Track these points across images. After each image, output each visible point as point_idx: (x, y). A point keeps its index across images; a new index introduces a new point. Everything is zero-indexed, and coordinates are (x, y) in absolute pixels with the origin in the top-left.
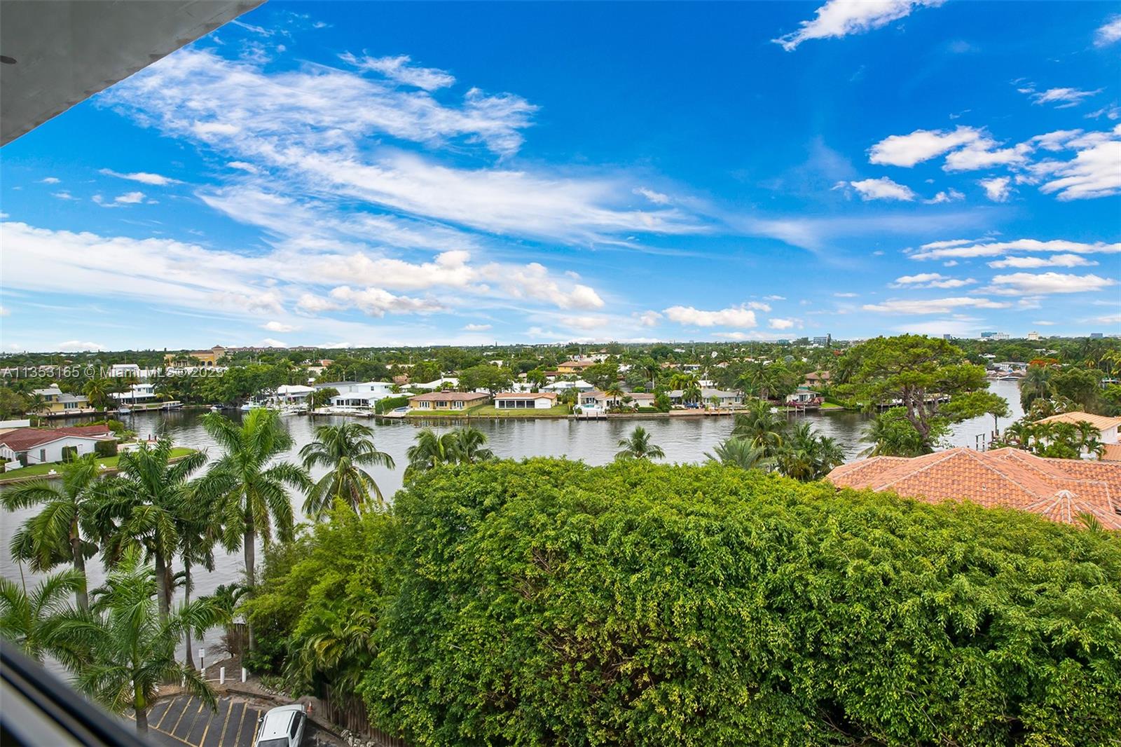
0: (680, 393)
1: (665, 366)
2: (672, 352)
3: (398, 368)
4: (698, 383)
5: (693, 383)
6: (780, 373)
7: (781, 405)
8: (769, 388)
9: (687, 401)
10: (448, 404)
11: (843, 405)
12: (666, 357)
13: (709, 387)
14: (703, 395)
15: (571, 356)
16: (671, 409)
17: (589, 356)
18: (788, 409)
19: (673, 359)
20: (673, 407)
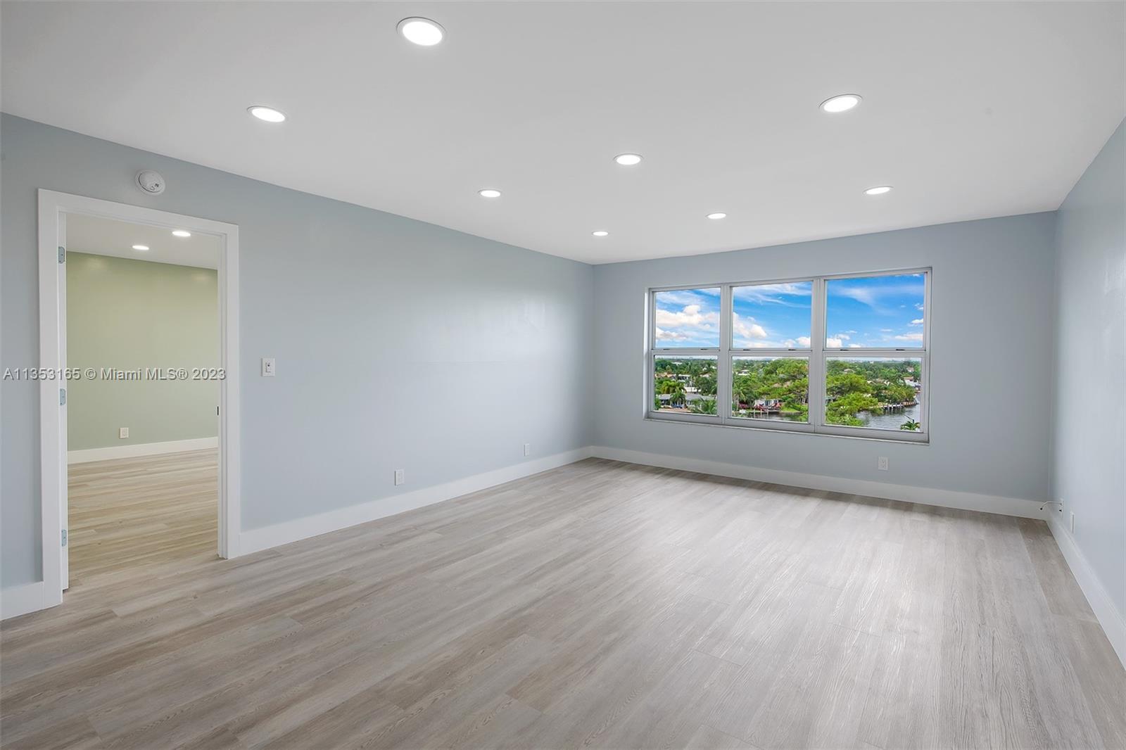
0: (668, 397)
1: (663, 376)
2: (670, 364)
4: (684, 389)
5: (680, 389)
6: (749, 383)
7: (749, 408)
8: (739, 393)
9: (674, 403)
12: (665, 368)
13: (695, 393)
14: (686, 399)
16: (660, 407)
18: (754, 411)
19: (670, 370)
20: (662, 406)
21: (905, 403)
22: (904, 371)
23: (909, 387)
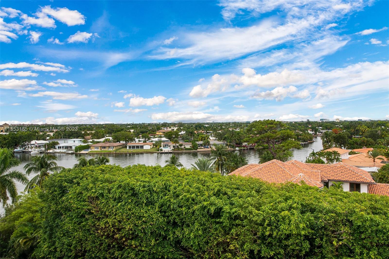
0: (201, 142)
1: (200, 132)
2: (203, 126)
3: (87, 133)
4: (209, 138)
5: (207, 138)
6: (240, 134)
7: (240, 147)
8: (235, 140)
9: (204, 145)
10: (107, 148)
11: (263, 146)
12: (201, 128)
13: (215, 140)
14: (210, 143)
15: (163, 128)
16: (198, 149)
17: (170, 128)
18: (243, 148)
19: (203, 129)
20: (199, 148)
21: (309, 142)
22: (307, 127)
23: (310, 134)
